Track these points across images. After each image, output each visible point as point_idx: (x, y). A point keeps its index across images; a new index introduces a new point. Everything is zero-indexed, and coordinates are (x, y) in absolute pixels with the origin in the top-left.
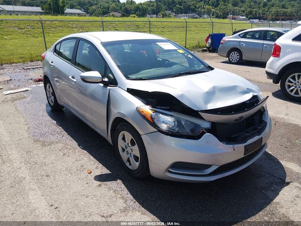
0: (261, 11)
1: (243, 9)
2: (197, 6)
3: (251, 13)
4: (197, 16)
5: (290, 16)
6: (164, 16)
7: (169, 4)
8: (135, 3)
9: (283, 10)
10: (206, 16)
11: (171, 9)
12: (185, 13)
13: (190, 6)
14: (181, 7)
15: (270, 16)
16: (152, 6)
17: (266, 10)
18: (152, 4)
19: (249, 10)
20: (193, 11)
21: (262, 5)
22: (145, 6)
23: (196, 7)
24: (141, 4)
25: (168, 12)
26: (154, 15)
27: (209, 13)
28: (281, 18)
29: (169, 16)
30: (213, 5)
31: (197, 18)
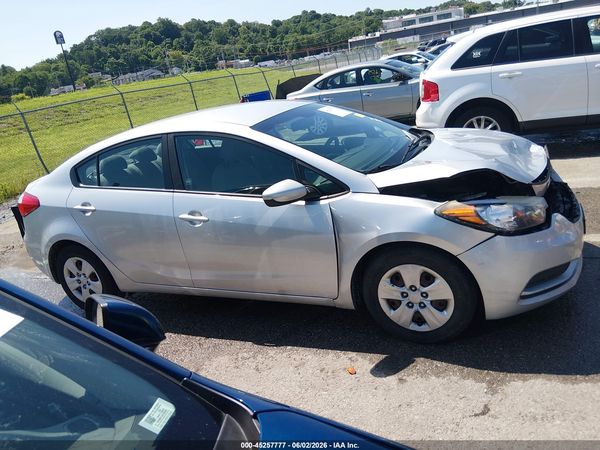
0: (270, 45)
1: (238, 46)
2: (152, 54)
3: (254, 51)
4: (160, 73)
5: (320, 45)
6: (89, 85)
7: (92, 60)
8: (12, 70)
9: (305, 36)
10: (175, 70)
11: (100, 69)
12: (132, 72)
13: (136, 57)
14: (121, 61)
15: (288, 51)
16: (56, 69)
17: (278, 40)
18: (53, 66)
19: (249, 46)
20: (148, 64)
21: (268, 34)
22: (38, 73)
23: (150, 57)
24: (29, 70)
25: (95, 76)
26: (66, 88)
27: (179, 63)
28: (307, 50)
29: (99, 83)
30: (182, 48)
31: (159, 76)
